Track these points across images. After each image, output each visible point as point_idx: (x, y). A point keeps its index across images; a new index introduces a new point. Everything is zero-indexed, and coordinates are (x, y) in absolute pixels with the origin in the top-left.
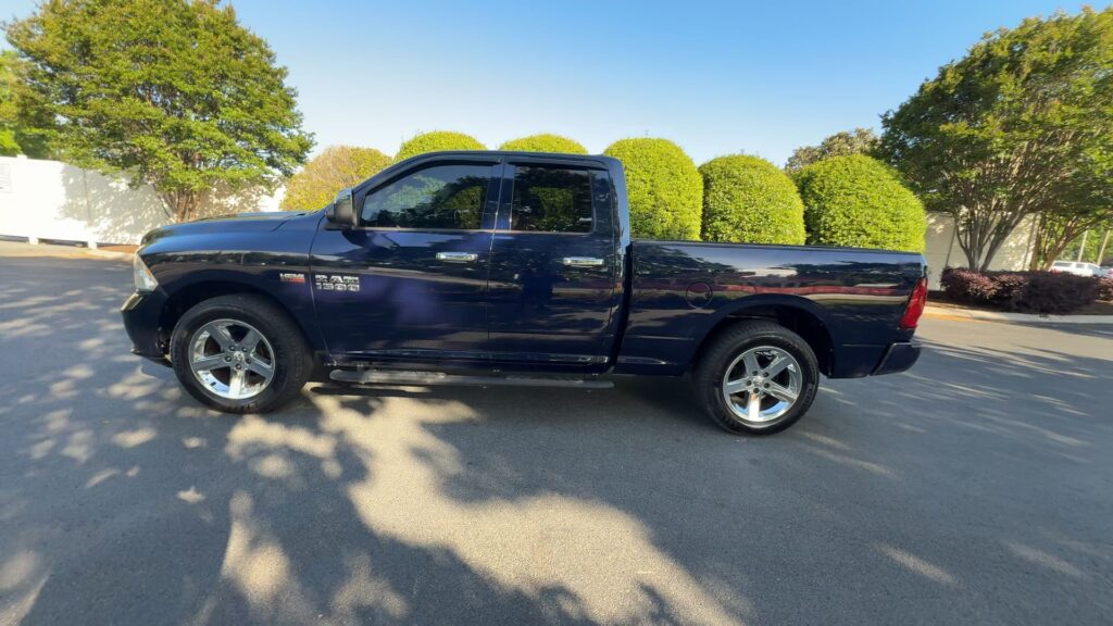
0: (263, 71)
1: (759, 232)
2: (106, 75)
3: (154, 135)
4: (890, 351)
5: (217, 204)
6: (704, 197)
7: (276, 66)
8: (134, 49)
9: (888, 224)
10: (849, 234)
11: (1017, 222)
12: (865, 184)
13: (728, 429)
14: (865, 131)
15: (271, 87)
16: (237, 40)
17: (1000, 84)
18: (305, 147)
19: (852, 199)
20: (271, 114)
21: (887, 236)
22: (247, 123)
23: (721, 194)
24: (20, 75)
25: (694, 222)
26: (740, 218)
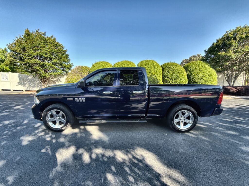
0: (62, 51)
1: (177, 80)
2: (28, 54)
3: (38, 66)
4: (215, 110)
5: (52, 80)
6: (163, 73)
7: (64, 49)
8: (34, 48)
9: (208, 76)
10: (198, 79)
11: (240, 74)
12: (201, 67)
13: (176, 131)
14: (199, 55)
15: (63, 54)
16: (56, 45)
17: (232, 43)
18: (71, 66)
19: (198, 71)
20: (63, 60)
21: (208, 79)
22: (58, 62)
23: (167, 72)
24: (10, 55)
25: (161, 78)
26: (171, 77)
